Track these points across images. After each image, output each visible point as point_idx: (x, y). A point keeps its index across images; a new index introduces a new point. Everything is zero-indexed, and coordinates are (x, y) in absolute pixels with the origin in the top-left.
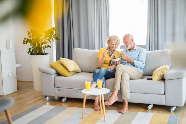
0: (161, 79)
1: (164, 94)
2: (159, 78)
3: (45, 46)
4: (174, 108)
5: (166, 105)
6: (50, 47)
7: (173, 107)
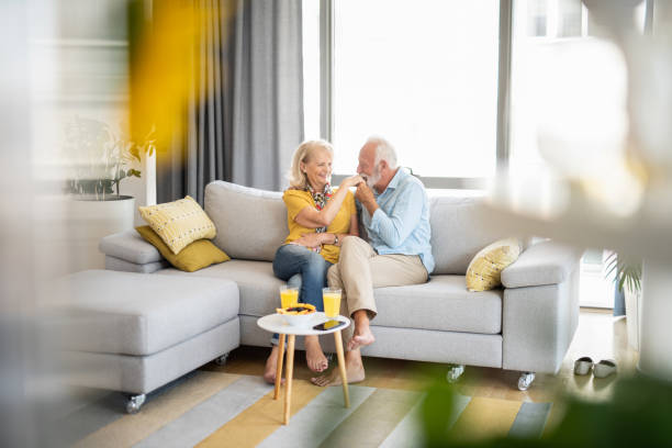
0: (494, 283)
1: (501, 333)
2: (485, 283)
3: (122, 172)
4: (529, 379)
5: (505, 368)
6: (137, 174)
7: (528, 373)
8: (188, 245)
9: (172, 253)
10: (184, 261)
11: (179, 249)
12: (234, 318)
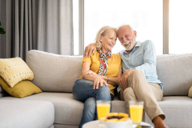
8: (19, 82)
9: (9, 86)
10: (17, 92)
11: (14, 85)
12: (51, 126)
